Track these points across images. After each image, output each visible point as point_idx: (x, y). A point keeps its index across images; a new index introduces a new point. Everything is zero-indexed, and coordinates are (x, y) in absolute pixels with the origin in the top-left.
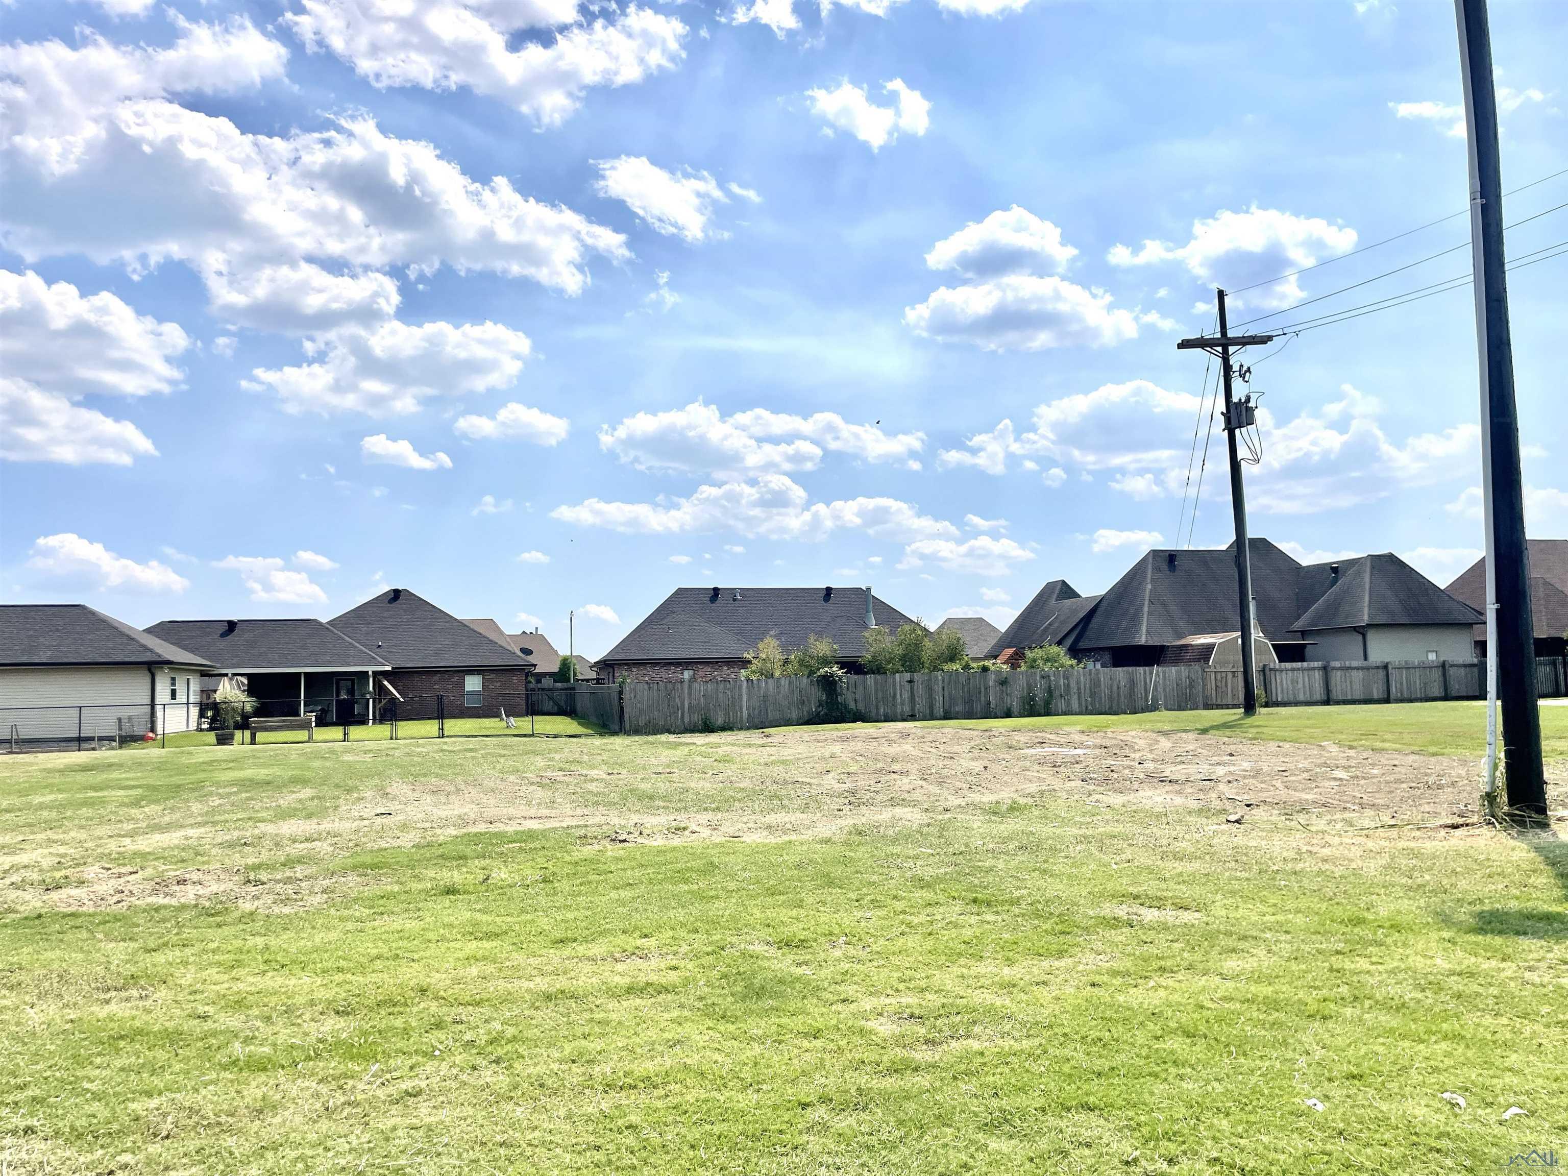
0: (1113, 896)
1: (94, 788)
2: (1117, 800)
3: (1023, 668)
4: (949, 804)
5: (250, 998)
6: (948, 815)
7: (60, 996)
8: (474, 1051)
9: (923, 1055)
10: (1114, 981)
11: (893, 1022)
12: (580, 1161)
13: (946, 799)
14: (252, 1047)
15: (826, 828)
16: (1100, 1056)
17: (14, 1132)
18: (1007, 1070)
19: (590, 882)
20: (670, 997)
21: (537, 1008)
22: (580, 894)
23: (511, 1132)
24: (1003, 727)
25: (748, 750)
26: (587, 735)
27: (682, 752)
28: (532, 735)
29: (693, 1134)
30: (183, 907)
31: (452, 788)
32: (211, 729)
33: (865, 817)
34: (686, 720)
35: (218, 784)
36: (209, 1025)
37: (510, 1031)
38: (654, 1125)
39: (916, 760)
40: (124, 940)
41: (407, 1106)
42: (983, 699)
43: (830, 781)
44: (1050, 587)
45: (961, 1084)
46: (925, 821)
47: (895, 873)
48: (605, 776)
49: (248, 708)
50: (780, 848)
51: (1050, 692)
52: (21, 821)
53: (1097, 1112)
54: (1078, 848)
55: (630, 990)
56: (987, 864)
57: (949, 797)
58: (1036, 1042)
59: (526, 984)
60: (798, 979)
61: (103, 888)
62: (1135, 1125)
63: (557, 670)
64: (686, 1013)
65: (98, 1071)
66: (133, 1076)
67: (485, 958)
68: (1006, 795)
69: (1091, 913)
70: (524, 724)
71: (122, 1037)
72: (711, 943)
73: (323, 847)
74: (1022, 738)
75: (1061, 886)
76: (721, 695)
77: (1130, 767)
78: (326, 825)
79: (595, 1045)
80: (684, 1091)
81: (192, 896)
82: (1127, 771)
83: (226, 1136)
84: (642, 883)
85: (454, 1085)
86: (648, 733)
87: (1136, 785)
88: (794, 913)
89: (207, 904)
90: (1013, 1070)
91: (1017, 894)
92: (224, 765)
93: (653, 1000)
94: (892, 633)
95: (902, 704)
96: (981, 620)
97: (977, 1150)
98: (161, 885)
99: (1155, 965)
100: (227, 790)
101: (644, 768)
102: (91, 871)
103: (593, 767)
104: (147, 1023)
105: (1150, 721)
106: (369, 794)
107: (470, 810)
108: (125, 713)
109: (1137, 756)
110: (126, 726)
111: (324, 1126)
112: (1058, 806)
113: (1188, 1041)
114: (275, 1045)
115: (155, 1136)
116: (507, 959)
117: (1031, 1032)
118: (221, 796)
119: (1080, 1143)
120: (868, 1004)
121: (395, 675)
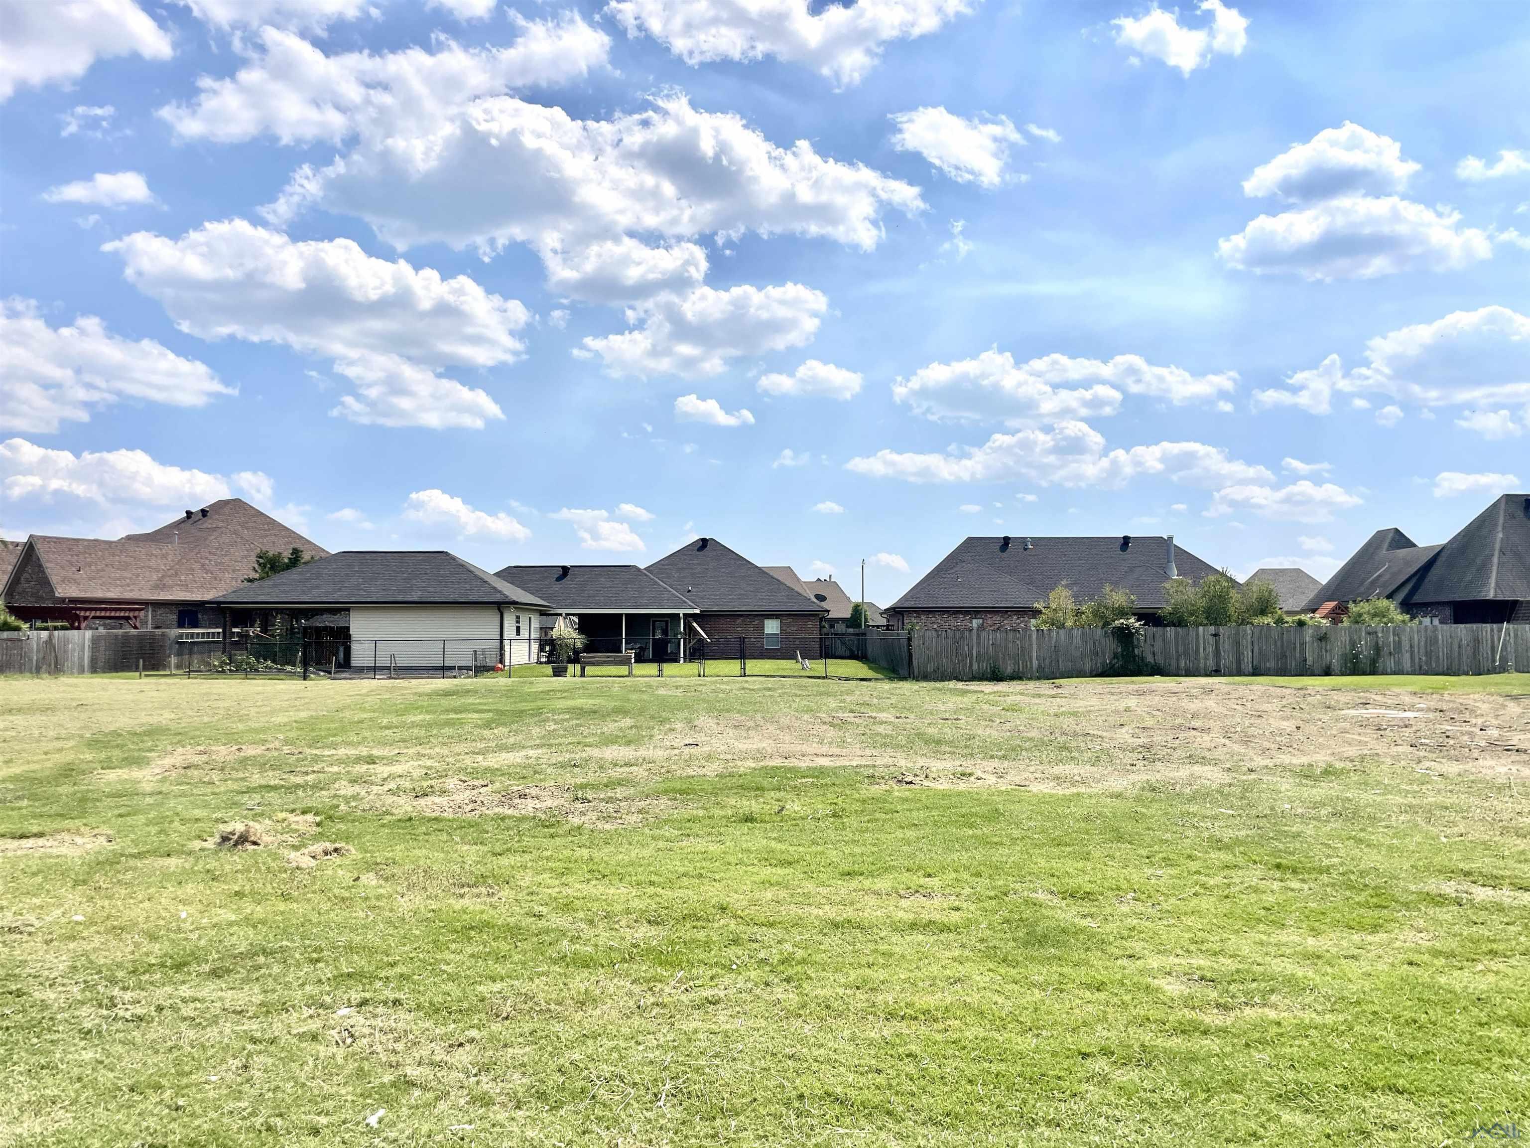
0: (1440, 871)
1: (456, 711)
2: (1452, 768)
3: (1346, 622)
4: (1253, 765)
5: (576, 902)
6: (1253, 776)
7: (425, 888)
8: (768, 968)
9: (1212, 1018)
10: (1436, 961)
11: (1182, 982)
12: (862, 1081)
13: (1251, 759)
14: (578, 946)
15: (1118, 783)
16: (1414, 1038)
17: (385, 1003)
18: (1306, 1043)
19: (877, 820)
20: (951, 936)
21: (825, 935)
22: (867, 830)
23: (799, 1047)
24: (1320, 686)
25: (1037, 701)
26: (877, 679)
27: (968, 700)
28: (825, 677)
29: (973, 1070)
30: (523, 819)
31: (751, 724)
32: (548, 662)
33: (1162, 773)
34: (975, 667)
35: (553, 711)
36: (542, 923)
37: (800, 954)
38: (933, 1057)
39: (1220, 717)
40: (476, 844)
41: (707, 1012)
42: (1298, 655)
43: (1124, 735)
44: (1380, 536)
45: (1254, 1052)
46: (1227, 781)
47: (1190, 833)
48: (893, 719)
49: (579, 645)
50: (1068, 799)
51: (1378, 649)
52: (398, 737)
53: (1406, 1096)
54: (1402, 818)
55: (913, 926)
56: (1294, 829)
57: (1255, 757)
58: (1341, 1018)
59: (816, 912)
60: (1082, 930)
61: (459, 798)
62: (1449, 1113)
63: (849, 616)
64: (967, 953)
65: (453, 956)
66: (480, 962)
67: (778, 883)
68: (1321, 759)
69: (1413, 888)
70: (817, 666)
71: (472, 928)
72: (994, 888)
73: (639, 772)
74: (1343, 698)
75: (1379, 858)
76: (1010, 645)
77: (1469, 733)
78: (642, 752)
79: (882, 974)
80: (964, 1027)
81: (531, 809)
82: (1466, 738)
83: (554, 1022)
84: (927, 824)
85: (749, 998)
86: (935, 680)
87: (1476, 753)
88: (1080, 865)
89: (543, 817)
90: (1313, 1043)
91: (1326, 862)
92: (559, 695)
93: (935, 937)
94: (1195, 584)
95: (1206, 659)
96: (1298, 571)
97: (1268, 1120)
98: (507, 797)
99: (1485, 948)
100: (561, 716)
101: (932, 714)
102: (451, 783)
103: (881, 710)
104: (493, 917)
105: (1497, 684)
106: (679, 726)
107: (766, 745)
108: (479, 646)
109: (1480, 721)
110: (480, 657)
111: (636, 1021)
112: (1382, 773)
113: (1519, 1031)
114: (596, 945)
115: (498, 1016)
116: (799, 886)
117: (1336, 1007)
118: (556, 723)
119: (1385, 1126)
120: (1154, 962)
121: (703, 618)
